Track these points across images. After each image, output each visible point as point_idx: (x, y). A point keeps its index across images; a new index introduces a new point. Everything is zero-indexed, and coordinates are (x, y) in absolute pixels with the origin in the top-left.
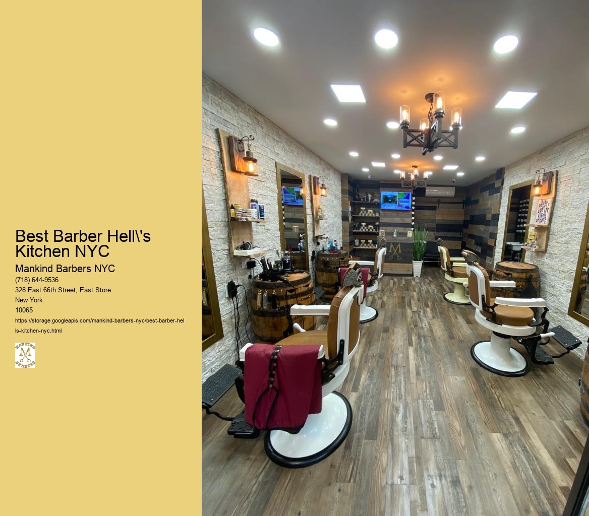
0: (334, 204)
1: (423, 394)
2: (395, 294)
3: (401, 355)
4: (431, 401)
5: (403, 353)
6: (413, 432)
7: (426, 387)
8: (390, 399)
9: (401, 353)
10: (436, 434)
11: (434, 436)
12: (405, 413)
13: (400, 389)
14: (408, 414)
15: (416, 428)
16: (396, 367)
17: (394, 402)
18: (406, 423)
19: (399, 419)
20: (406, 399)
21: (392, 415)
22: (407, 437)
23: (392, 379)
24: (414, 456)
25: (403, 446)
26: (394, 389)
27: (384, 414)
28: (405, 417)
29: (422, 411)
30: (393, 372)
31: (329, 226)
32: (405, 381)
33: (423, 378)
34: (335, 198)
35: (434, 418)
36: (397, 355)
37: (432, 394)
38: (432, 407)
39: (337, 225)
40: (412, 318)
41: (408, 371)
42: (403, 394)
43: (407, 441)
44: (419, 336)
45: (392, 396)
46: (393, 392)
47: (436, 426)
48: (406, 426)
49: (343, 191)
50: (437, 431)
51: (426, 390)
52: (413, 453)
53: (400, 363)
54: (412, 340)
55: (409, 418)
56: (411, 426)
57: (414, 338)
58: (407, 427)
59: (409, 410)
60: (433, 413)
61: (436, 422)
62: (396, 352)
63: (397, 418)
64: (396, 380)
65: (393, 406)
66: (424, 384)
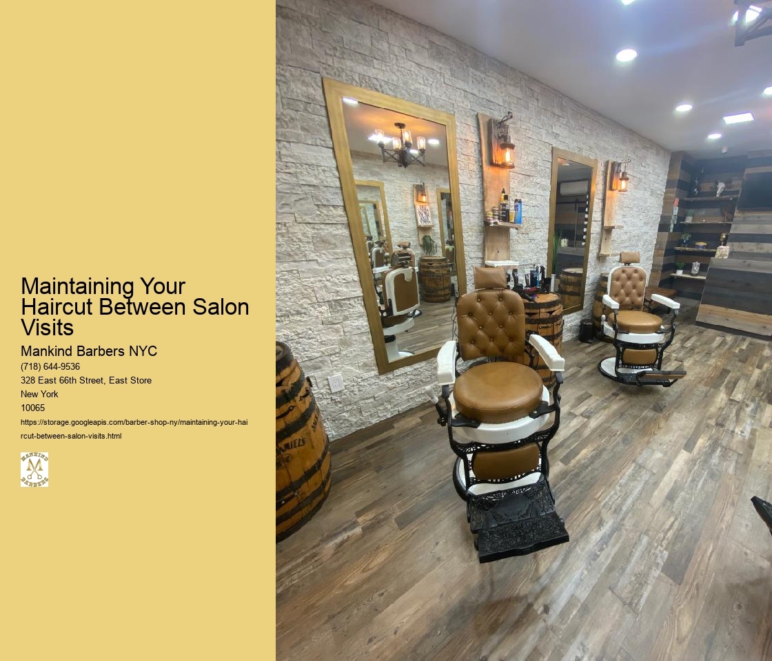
0: (648, 204)
1: (658, 532)
2: (712, 361)
3: (658, 455)
4: (666, 554)
5: (665, 454)
6: (603, 570)
7: (672, 525)
8: (600, 502)
9: (661, 452)
10: (636, 604)
11: (630, 604)
12: (610, 536)
13: (624, 500)
14: (612, 541)
15: (611, 569)
16: (641, 467)
17: (604, 511)
18: (602, 550)
19: (596, 536)
20: (623, 519)
21: (589, 525)
22: (589, 568)
23: (621, 478)
24: (582, 601)
25: (576, 575)
26: (616, 494)
27: (579, 516)
28: (604, 542)
29: (637, 554)
30: (630, 470)
31: (630, 239)
32: (640, 494)
33: (674, 510)
34: (651, 195)
35: (651, 581)
36: (653, 451)
37: (674, 544)
38: (661, 562)
39: (645, 237)
40: (721, 409)
41: (656, 484)
42: (624, 508)
43: (586, 572)
44: (715, 444)
45: (607, 499)
46: (611, 497)
47: (646, 594)
48: (599, 553)
49: (669, 184)
50: (643, 601)
51: (669, 529)
52: (583, 595)
53: (649, 464)
54: (695, 443)
55: (609, 547)
56: (605, 559)
57: (701, 442)
58: (598, 556)
59: (620, 536)
60: (656, 573)
61: (649, 588)
62: (655, 446)
63: (592, 532)
64: (626, 484)
65: (599, 514)
66: (672, 519)
